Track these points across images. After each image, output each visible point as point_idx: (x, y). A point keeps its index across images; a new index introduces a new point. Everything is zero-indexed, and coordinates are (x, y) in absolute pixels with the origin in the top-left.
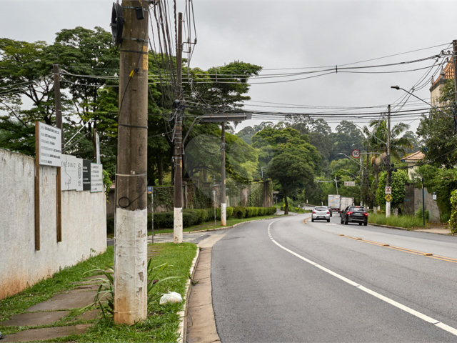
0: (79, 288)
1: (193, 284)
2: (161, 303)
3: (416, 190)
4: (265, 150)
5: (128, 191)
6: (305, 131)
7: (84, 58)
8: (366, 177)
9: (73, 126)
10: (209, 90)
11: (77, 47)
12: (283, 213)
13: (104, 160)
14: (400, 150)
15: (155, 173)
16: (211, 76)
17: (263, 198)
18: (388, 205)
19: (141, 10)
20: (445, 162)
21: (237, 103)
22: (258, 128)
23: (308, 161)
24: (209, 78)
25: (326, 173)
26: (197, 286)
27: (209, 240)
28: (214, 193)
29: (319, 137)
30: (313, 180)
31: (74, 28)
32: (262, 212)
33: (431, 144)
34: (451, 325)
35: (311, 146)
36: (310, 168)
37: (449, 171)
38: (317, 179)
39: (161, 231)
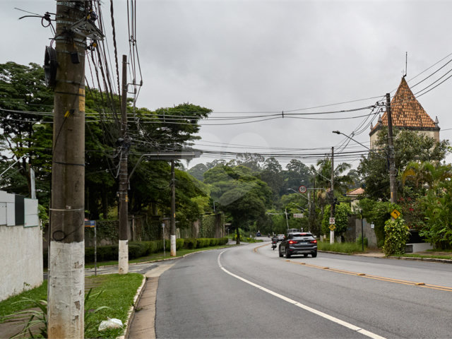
0: (10, 321)
1: (136, 310)
2: (100, 329)
3: (357, 221)
4: (217, 186)
5: (63, 224)
6: (256, 168)
7: (17, 94)
8: (313, 210)
9: (5, 161)
10: (158, 129)
11: (9, 82)
12: (235, 243)
13: (41, 195)
14: (343, 186)
15: (99, 208)
16: (159, 117)
17: (214, 229)
18: (332, 233)
19: (77, 54)
20: (382, 196)
21: (188, 142)
22: (210, 165)
23: (259, 196)
24: (156, 118)
25: (277, 206)
26: (140, 313)
27: (157, 270)
28: (163, 226)
29: (271, 174)
30: (264, 213)
31: (5, 63)
32: (214, 243)
33: (370, 181)
34: (371, 331)
35: (263, 182)
36: (261, 202)
37: (385, 204)
38: (268, 212)
39: (106, 263)
